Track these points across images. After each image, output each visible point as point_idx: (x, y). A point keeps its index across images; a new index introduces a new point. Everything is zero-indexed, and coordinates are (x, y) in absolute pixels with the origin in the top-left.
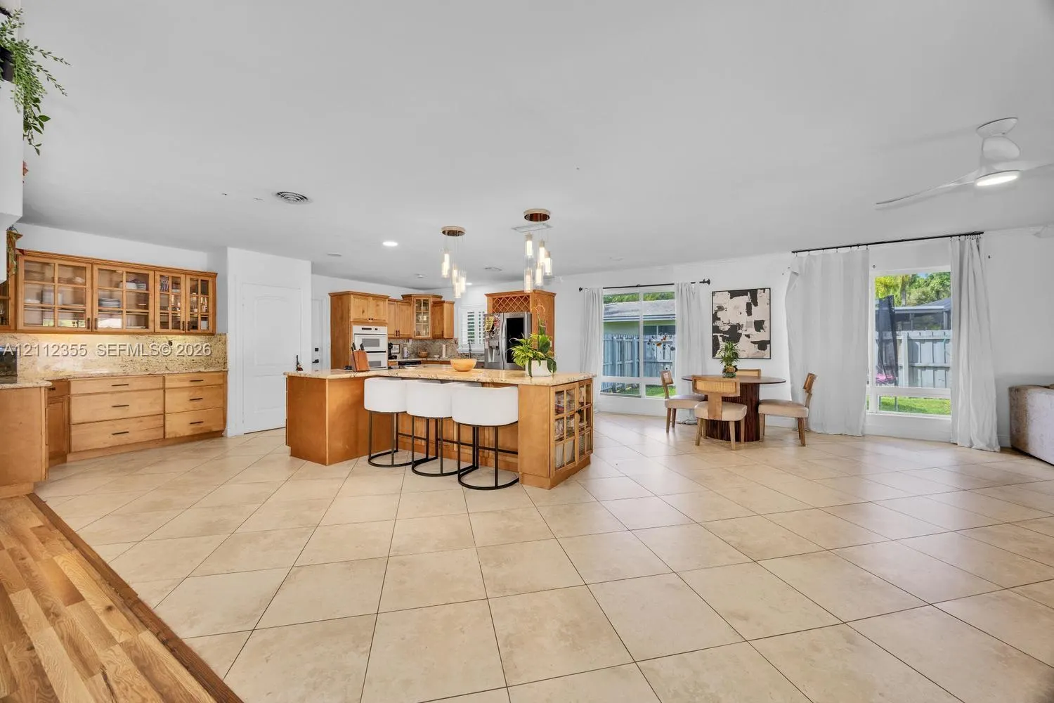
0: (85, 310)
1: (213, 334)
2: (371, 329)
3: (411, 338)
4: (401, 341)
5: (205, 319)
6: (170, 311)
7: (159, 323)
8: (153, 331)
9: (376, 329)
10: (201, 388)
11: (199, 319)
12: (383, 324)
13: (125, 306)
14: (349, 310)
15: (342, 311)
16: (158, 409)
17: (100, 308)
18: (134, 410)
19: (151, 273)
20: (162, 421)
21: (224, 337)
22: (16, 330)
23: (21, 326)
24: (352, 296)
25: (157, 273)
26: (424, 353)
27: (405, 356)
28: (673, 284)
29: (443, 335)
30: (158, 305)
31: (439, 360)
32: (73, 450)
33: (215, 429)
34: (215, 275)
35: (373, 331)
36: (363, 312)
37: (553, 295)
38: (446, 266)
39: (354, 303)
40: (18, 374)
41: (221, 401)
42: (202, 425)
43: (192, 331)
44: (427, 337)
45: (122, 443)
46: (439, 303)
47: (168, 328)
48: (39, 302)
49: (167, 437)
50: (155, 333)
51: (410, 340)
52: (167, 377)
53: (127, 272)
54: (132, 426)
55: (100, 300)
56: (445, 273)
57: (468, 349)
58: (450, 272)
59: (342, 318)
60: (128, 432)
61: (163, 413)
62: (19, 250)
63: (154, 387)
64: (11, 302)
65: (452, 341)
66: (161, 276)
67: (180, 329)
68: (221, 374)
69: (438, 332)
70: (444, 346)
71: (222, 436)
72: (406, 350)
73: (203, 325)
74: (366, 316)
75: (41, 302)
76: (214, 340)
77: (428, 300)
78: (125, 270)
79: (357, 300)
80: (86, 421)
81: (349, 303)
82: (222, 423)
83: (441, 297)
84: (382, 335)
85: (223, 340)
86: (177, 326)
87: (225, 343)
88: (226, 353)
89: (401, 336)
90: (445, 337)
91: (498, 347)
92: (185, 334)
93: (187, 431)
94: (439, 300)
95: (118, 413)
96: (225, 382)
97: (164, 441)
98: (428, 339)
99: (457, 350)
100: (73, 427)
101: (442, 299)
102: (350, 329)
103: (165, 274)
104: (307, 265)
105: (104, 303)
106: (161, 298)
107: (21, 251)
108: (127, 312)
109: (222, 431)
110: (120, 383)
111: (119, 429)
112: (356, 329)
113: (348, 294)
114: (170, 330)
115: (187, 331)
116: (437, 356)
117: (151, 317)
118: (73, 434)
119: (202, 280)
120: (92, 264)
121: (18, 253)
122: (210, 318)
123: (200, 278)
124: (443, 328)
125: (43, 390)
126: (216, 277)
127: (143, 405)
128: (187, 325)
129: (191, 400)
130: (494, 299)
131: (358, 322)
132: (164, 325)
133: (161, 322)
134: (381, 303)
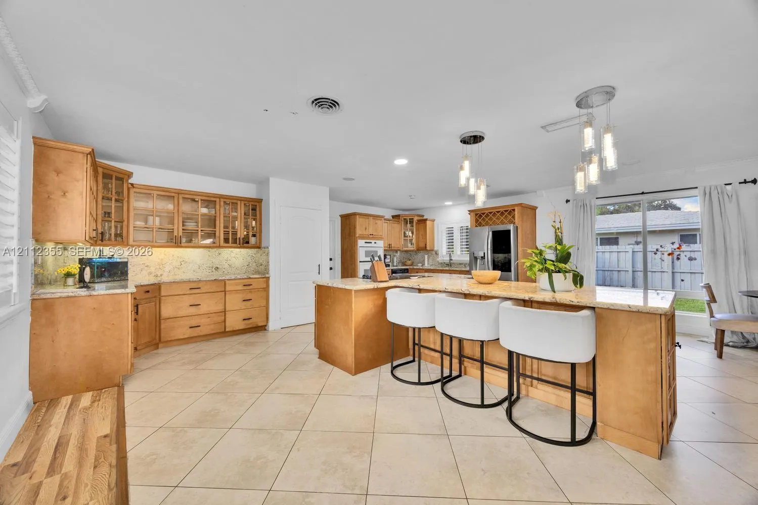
0: (173, 229)
1: (259, 247)
2: (371, 243)
3: (400, 250)
4: (391, 253)
5: (254, 236)
6: (230, 230)
7: (223, 239)
8: (218, 245)
9: (375, 243)
10: (251, 291)
11: (250, 235)
12: (380, 238)
13: (200, 227)
14: (355, 227)
15: (350, 228)
16: (220, 307)
17: (184, 228)
18: (204, 309)
19: (218, 200)
20: (223, 317)
21: (267, 250)
22: (128, 245)
23: (131, 242)
24: (357, 216)
25: (222, 200)
26: (409, 262)
27: (395, 264)
28: (697, 188)
29: (426, 247)
30: (222, 225)
31: (421, 268)
32: (162, 340)
33: (260, 324)
34: (260, 201)
35: (373, 245)
36: (366, 229)
37: (534, 209)
38: (464, 174)
39: (359, 222)
40: (129, 278)
41: (265, 301)
42: (250, 321)
43: (245, 245)
44: (412, 249)
45: (196, 335)
46: (422, 222)
47: (229, 243)
48: (144, 224)
49: (227, 330)
50: (220, 247)
51: (399, 252)
52: (227, 282)
53: (201, 200)
54: (203, 321)
55: (183, 222)
56: (463, 182)
57: (448, 259)
58: (468, 180)
59: (349, 234)
60: (199, 326)
61: (224, 310)
62: (130, 183)
63: (219, 290)
64: (125, 223)
65: (434, 253)
66: (224, 202)
67: (236, 243)
68: (265, 279)
69: (422, 245)
70: (426, 256)
71: (265, 330)
72: (395, 260)
73: (253, 240)
74: (367, 233)
75: (146, 224)
76: (260, 251)
77: (413, 219)
78: (200, 197)
79: (361, 219)
80: (172, 317)
81: (355, 222)
82: (266, 319)
83: (423, 216)
84: (379, 247)
85: (267, 252)
86: (235, 241)
87: (268, 254)
88: (268, 262)
89: (392, 248)
90: (428, 248)
91: (483, 258)
92: (239, 248)
93: (241, 326)
94: (421, 218)
95: (193, 310)
96: (268, 286)
97: (225, 333)
98: (413, 251)
99: (438, 259)
100: (162, 321)
101: (425, 218)
102: (355, 243)
103: (228, 201)
104: (326, 191)
105: (186, 224)
106: (224, 220)
107: (132, 185)
108: (201, 230)
109: (266, 326)
110: (194, 287)
111: (194, 323)
112: (361, 243)
113: (354, 214)
114: (230, 244)
115: (242, 245)
116: (420, 265)
117: (217, 234)
118: (163, 326)
119: (252, 205)
120: (178, 194)
121: (130, 186)
122: (258, 235)
123: (251, 203)
124: (426, 242)
125: (130, 295)
126: (261, 202)
127: (210, 305)
128: (242, 241)
129: (244, 301)
130: (476, 215)
131: (362, 237)
132: (226, 240)
133: (224, 239)
134: (379, 222)
